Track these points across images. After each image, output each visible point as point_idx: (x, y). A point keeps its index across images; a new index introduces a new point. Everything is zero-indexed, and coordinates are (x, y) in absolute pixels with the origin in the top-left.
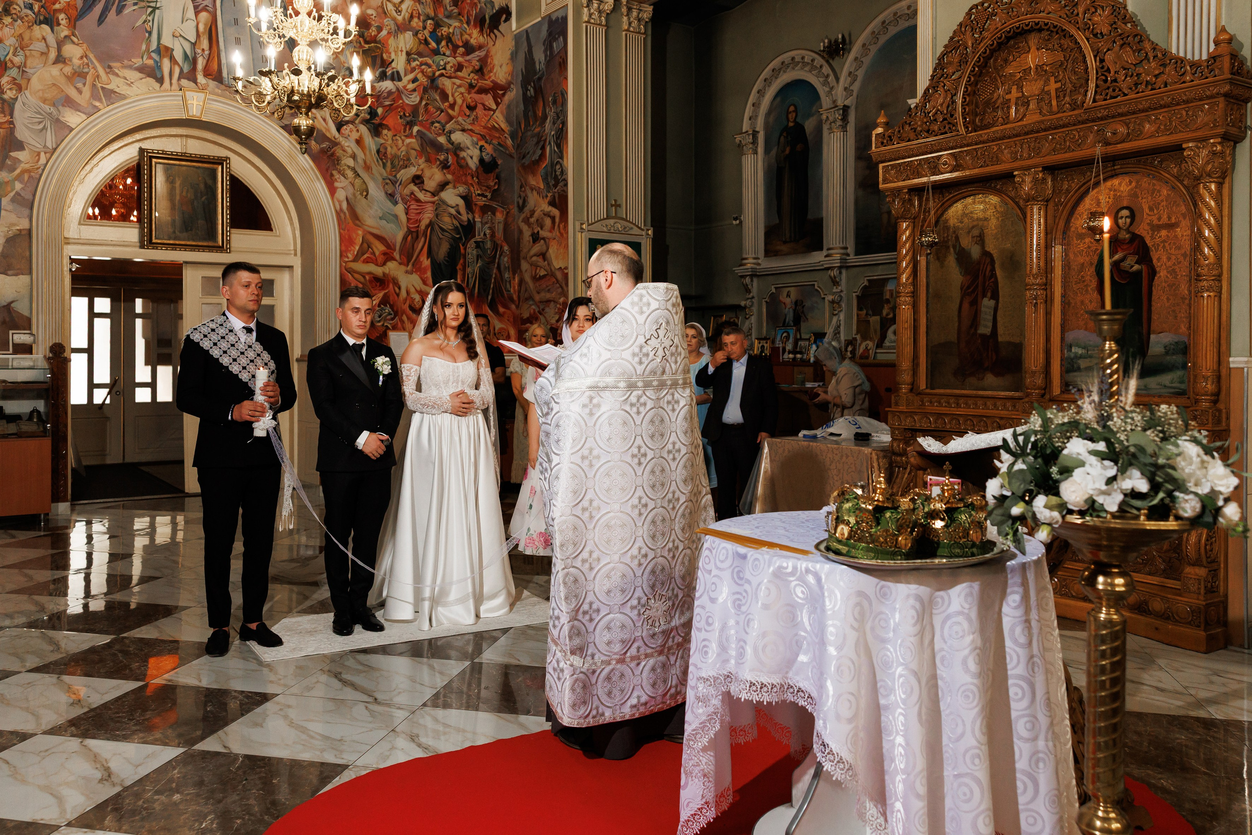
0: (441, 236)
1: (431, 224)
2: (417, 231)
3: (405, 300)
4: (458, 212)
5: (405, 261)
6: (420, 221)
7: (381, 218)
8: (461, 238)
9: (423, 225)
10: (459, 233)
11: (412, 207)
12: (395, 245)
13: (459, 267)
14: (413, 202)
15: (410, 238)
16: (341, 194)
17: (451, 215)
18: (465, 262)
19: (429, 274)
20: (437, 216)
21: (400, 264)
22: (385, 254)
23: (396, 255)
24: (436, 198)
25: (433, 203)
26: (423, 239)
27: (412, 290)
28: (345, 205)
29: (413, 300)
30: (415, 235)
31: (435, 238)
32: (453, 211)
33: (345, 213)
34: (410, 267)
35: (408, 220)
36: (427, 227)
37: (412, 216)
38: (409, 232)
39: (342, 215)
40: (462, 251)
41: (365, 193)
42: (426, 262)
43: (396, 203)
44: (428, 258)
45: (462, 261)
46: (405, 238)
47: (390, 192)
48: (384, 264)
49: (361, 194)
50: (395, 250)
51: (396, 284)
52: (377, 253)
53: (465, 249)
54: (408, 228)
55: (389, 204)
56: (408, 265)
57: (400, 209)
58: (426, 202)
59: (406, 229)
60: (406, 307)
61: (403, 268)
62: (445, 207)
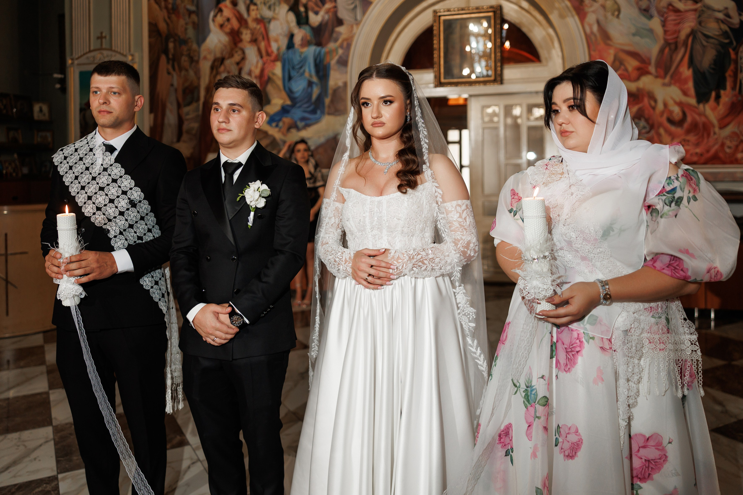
0: (705, 43)
1: (693, 33)
2: (676, 44)
3: (662, 113)
4: (728, 15)
5: (662, 73)
6: (679, 32)
7: (634, 35)
8: (731, 43)
9: (683, 35)
10: (728, 37)
11: (670, 18)
12: (649, 59)
13: (729, 73)
14: (671, 13)
15: (667, 50)
16: (591, 18)
17: (718, 20)
18: (736, 68)
19: (690, 85)
20: (700, 23)
21: (657, 77)
22: (638, 69)
23: (652, 69)
24: (699, 5)
25: (695, 10)
26: (682, 51)
27: (670, 102)
28: (595, 28)
29: (671, 112)
30: (673, 47)
31: (698, 47)
32: (721, 16)
33: (595, 35)
34: (667, 80)
35: (665, 32)
36: (688, 36)
37: (670, 27)
38: (667, 43)
39: (593, 38)
40: (733, 56)
41: (616, 13)
42: (687, 72)
43: (651, 17)
44: (689, 68)
45: (732, 67)
46: (662, 51)
47: (644, 6)
48: (638, 79)
49: (613, 14)
50: (650, 64)
51: (652, 97)
52: (630, 69)
53: (737, 54)
54: (666, 40)
55: (644, 20)
56: (664, 77)
57: (656, 24)
58: (687, 11)
59: (662, 42)
60: (664, 120)
61: (660, 81)
62: (710, 12)
